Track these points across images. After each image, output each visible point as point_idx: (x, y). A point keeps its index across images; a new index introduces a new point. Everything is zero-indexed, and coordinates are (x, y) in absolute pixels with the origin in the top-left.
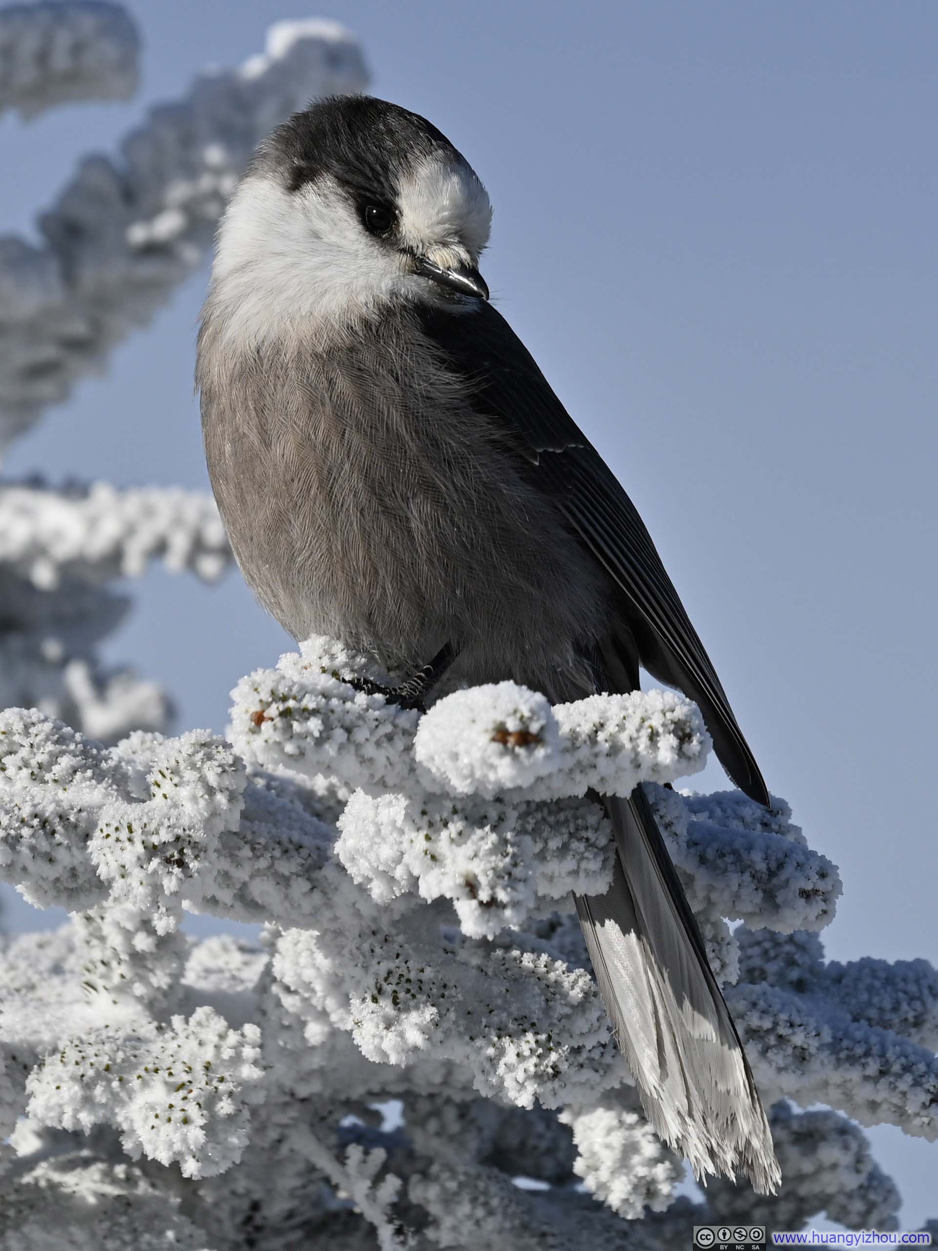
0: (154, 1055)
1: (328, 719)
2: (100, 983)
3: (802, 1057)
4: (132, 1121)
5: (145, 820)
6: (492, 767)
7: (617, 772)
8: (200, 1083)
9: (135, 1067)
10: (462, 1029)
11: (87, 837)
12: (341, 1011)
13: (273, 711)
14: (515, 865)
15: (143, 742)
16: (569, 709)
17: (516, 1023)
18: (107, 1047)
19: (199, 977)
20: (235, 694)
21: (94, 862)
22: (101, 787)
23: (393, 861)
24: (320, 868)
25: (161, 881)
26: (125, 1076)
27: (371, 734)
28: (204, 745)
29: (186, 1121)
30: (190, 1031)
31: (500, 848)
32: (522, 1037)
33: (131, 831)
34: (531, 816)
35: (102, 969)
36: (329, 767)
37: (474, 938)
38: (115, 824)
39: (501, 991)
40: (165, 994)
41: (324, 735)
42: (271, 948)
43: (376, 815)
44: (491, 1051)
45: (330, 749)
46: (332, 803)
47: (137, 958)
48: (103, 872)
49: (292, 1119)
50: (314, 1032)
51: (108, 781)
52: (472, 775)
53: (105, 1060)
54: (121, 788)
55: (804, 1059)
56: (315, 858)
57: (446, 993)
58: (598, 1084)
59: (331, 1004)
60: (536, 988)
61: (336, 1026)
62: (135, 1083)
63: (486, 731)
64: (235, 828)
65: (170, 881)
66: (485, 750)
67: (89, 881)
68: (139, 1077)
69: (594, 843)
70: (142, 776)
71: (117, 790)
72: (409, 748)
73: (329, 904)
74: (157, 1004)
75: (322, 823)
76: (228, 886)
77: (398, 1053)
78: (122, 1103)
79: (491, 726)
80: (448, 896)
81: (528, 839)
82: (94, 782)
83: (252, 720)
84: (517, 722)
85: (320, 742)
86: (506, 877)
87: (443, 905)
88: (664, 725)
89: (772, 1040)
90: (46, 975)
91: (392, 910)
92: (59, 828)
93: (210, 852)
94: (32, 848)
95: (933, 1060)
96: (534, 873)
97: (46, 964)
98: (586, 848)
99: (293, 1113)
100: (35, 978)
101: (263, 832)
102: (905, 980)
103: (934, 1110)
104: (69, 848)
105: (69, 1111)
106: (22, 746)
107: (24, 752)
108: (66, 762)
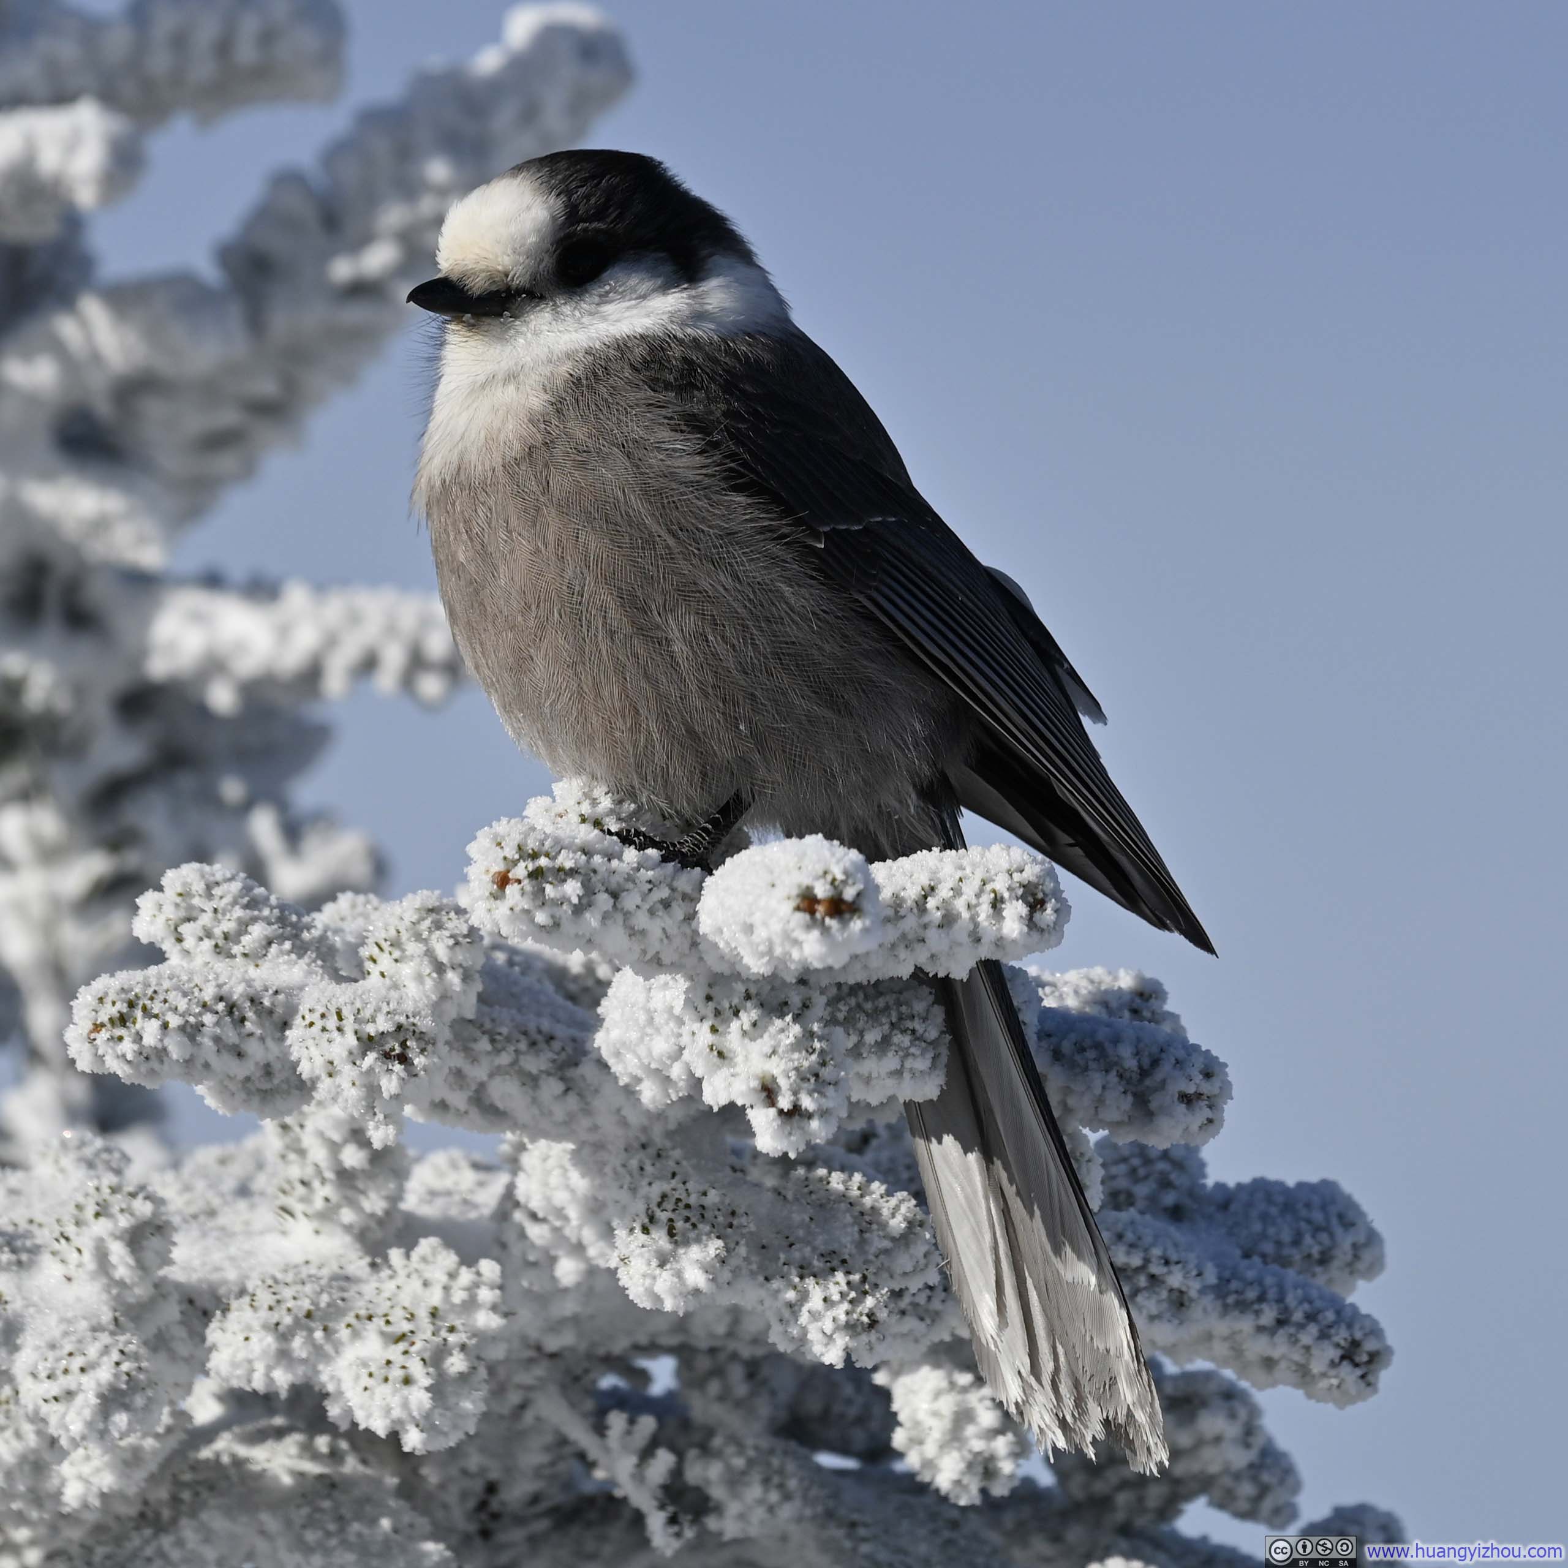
0: (367, 1298)
1: (589, 880)
2: (298, 1208)
3: (1179, 1302)
4: (339, 1380)
5: (358, 1005)
6: (796, 943)
7: (951, 948)
8: (424, 1332)
9: (340, 1313)
10: (754, 1267)
11: (285, 1025)
12: (602, 1244)
13: (521, 871)
14: (823, 1064)
15: (354, 906)
16: (891, 868)
17: (823, 1260)
18: (308, 1289)
19: (422, 1201)
20: (472, 849)
21: (294, 1057)
22: (303, 963)
23: (669, 1058)
24: (576, 1065)
25: (379, 1081)
26: (331, 1325)
27: (642, 900)
28: (431, 910)
29: (407, 1381)
30: (411, 1269)
31: (804, 1043)
32: (830, 1278)
33: (340, 1018)
34: (843, 1002)
35: (301, 1190)
36: (589, 941)
37: (771, 1155)
38: (321, 1009)
39: (803, 1220)
40: (380, 1222)
41: (584, 901)
42: (514, 1164)
43: (648, 999)
44: (791, 1295)
45: (592, 919)
46: (590, 983)
47: (345, 1177)
48: (305, 1070)
49: (538, 1379)
50: (567, 1270)
51: (311, 955)
52: (770, 951)
53: (306, 1304)
54: (328, 964)
55: (1182, 1305)
56: (570, 1052)
57: (735, 1223)
58: (924, 1336)
59: (588, 1235)
60: (848, 1216)
61: (595, 1262)
62: (344, 1334)
63: (789, 898)
64: (470, 1014)
65: (390, 1081)
66: (788, 922)
67: (287, 1081)
68: (349, 1326)
69: (922, 1036)
70: (353, 949)
71: (322, 967)
72: (691, 917)
73: (587, 1111)
74: (370, 1235)
75: (578, 1008)
76: (461, 1088)
77: (675, 1297)
78: (326, 1358)
79: (795, 892)
80: (739, 1102)
81: (839, 1031)
82: (293, 956)
83: (493, 882)
84: (828, 887)
85: (579, 910)
86: (813, 1080)
87: (733, 1114)
89: (1142, 1281)
90: (229, 1198)
91: (666, 1117)
92: (250, 1015)
93: (440, 1044)
94: (217, 1039)
95: (1344, 1306)
96: (847, 1074)
97: (229, 1184)
98: (911, 1042)
99: (539, 1371)
100: (216, 1202)
101: (506, 1020)
102: (1308, 1206)
103: (1346, 1368)
104: (262, 1039)
105: (260, 1368)
106: (203, 911)
107: (206, 919)
108: (258, 931)
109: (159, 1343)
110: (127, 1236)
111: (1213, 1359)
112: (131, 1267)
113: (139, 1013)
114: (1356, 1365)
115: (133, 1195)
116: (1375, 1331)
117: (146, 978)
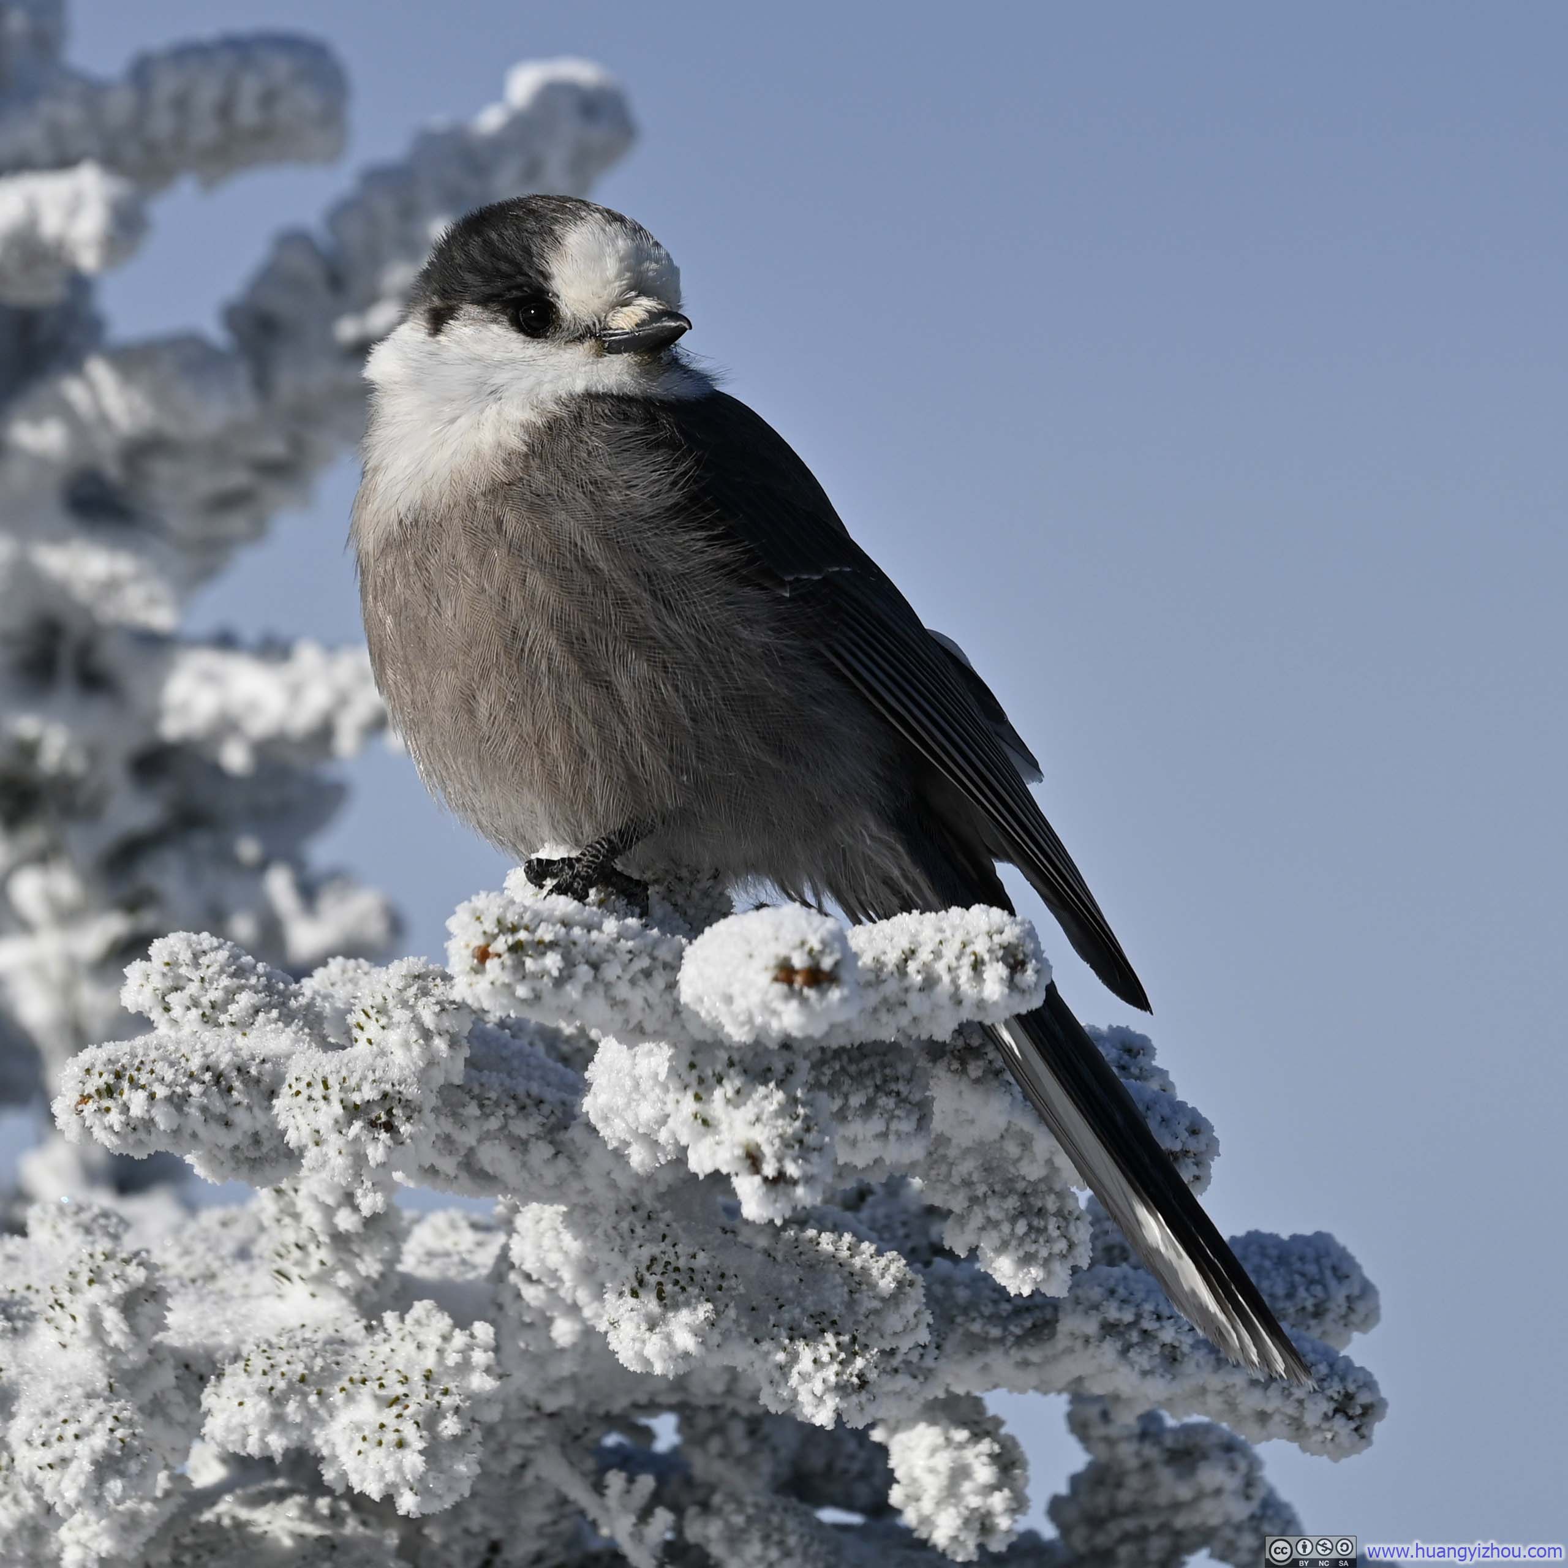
0: (361, 1361)
1: (569, 952)
2: (294, 1272)
3: (1172, 1357)
4: (334, 1444)
5: (344, 1073)
6: (775, 1013)
7: (933, 1010)
8: (418, 1396)
9: (335, 1377)
10: (744, 1329)
11: (273, 1094)
12: (596, 1304)
13: (501, 944)
14: (808, 1130)
15: (344, 971)
16: (871, 932)
17: (812, 1321)
18: (302, 1353)
19: (420, 1262)
20: (452, 924)
21: (281, 1126)
22: (290, 1031)
23: (656, 1122)
24: (566, 1128)
25: (365, 1150)
26: (325, 1389)
27: (623, 971)
28: (418, 977)
29: (401, 1444)
30: (405, 1331)
31: (787, 1110)
32: (820, 1338)
33: (326, 1086)
34: (827, 1066)
35: (296, 1254)
36: (571, 1012)
37: (757, 1222)
38: (307, 1079)
39: (794, 1281)
40: (376, 1285)
41: (565, 973)
42: (508, 1225)
43: (634, 1065)
44: (781, 1357)
45: (572, 991)
46: (583, 1043)
47: (340, 1240)
48: (292, 1138)
49: (537, 1438)
50: (563, 1331)
51: (298, 1023)
52: (750, 1020)
53: (300, 1369)
54: (316, 1032)
55: (1175, 1359)
56: (560, 1115)
57: (724, 1285)
58: (917, 1394)
59: (582, 1296)
60: (837, 1276)
61: (590, 1323)
62: (338, 1398)
63: (766, 969)
64: (458, 1080)
65: (376, 1149)
66: (766, 993)
67: (276, 1149)
68: (343, 1389)
69: (907, 1097)
70: (342, 1015)
71: (309, 1035)
72: (672, 986)
73: (577, 1174)
74: (366, 1297)
75: (569, 1070)
76: (451, 1153)
77: (665, 1361)
78: (322, 1423)
79: (772, 963)
80: (724, 1170)
81: (822, 1096)
82: (280, 1024)
83: (474, 957)
84: (805, 957)
85: (559, 982)
86: (797, 1147)
87: (719, 1180)
88: (990, 951)
89: (1134, 1336)
90: (229, 1261)
91: (656, 1180)
92: (237, 1084)
93: (426, 1111)
94: (204, 1109)
95: (1338, 1358)
96: (832, 1138)
97: (229, 1247)
98: (896, 1104)
99: (539, 1431)
100: (216, 1265)
101: (494, 1084)
102: (1302, 1259)
103: (1339, 1422)
104: (249, 1108)
105: (255, 1432)
106: (190, 980)
107: (193, 988)
108: (245, 999)
109: (154, 1409)
110: (121, 1303)
111: (1207, 1414)
112: (125, 1333)
113: (125, 1084)
114: (1350, 1418)
115: (126, 1262)
116: (1369, 1384)
117: (133, 1048)
